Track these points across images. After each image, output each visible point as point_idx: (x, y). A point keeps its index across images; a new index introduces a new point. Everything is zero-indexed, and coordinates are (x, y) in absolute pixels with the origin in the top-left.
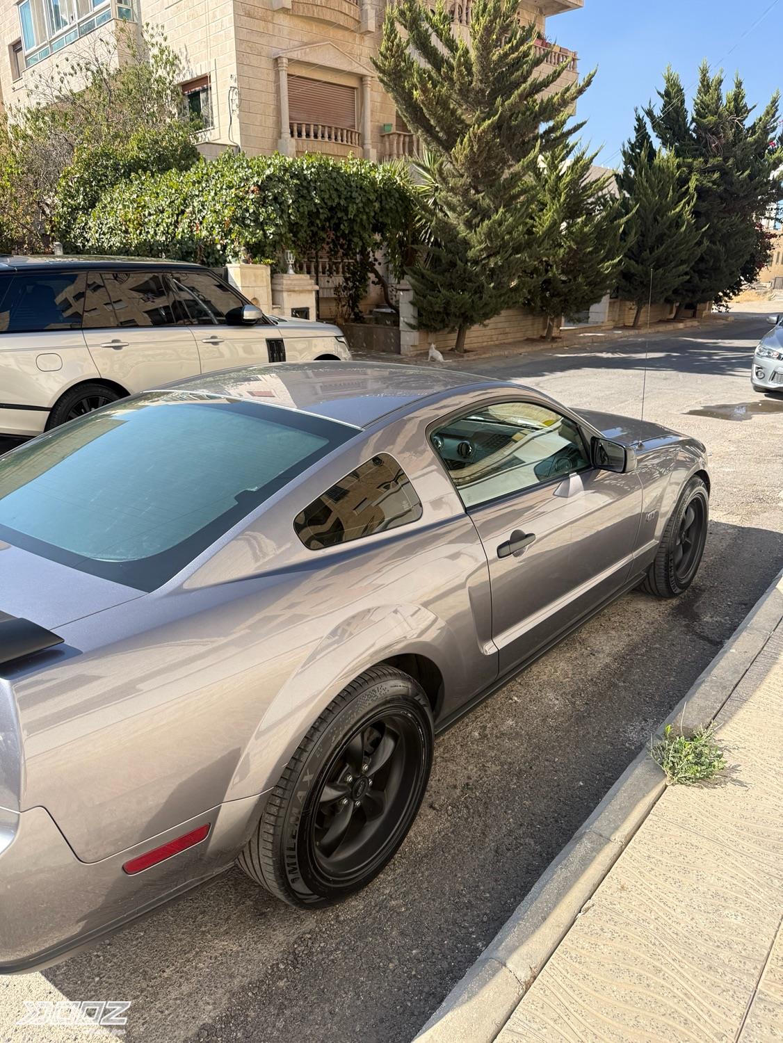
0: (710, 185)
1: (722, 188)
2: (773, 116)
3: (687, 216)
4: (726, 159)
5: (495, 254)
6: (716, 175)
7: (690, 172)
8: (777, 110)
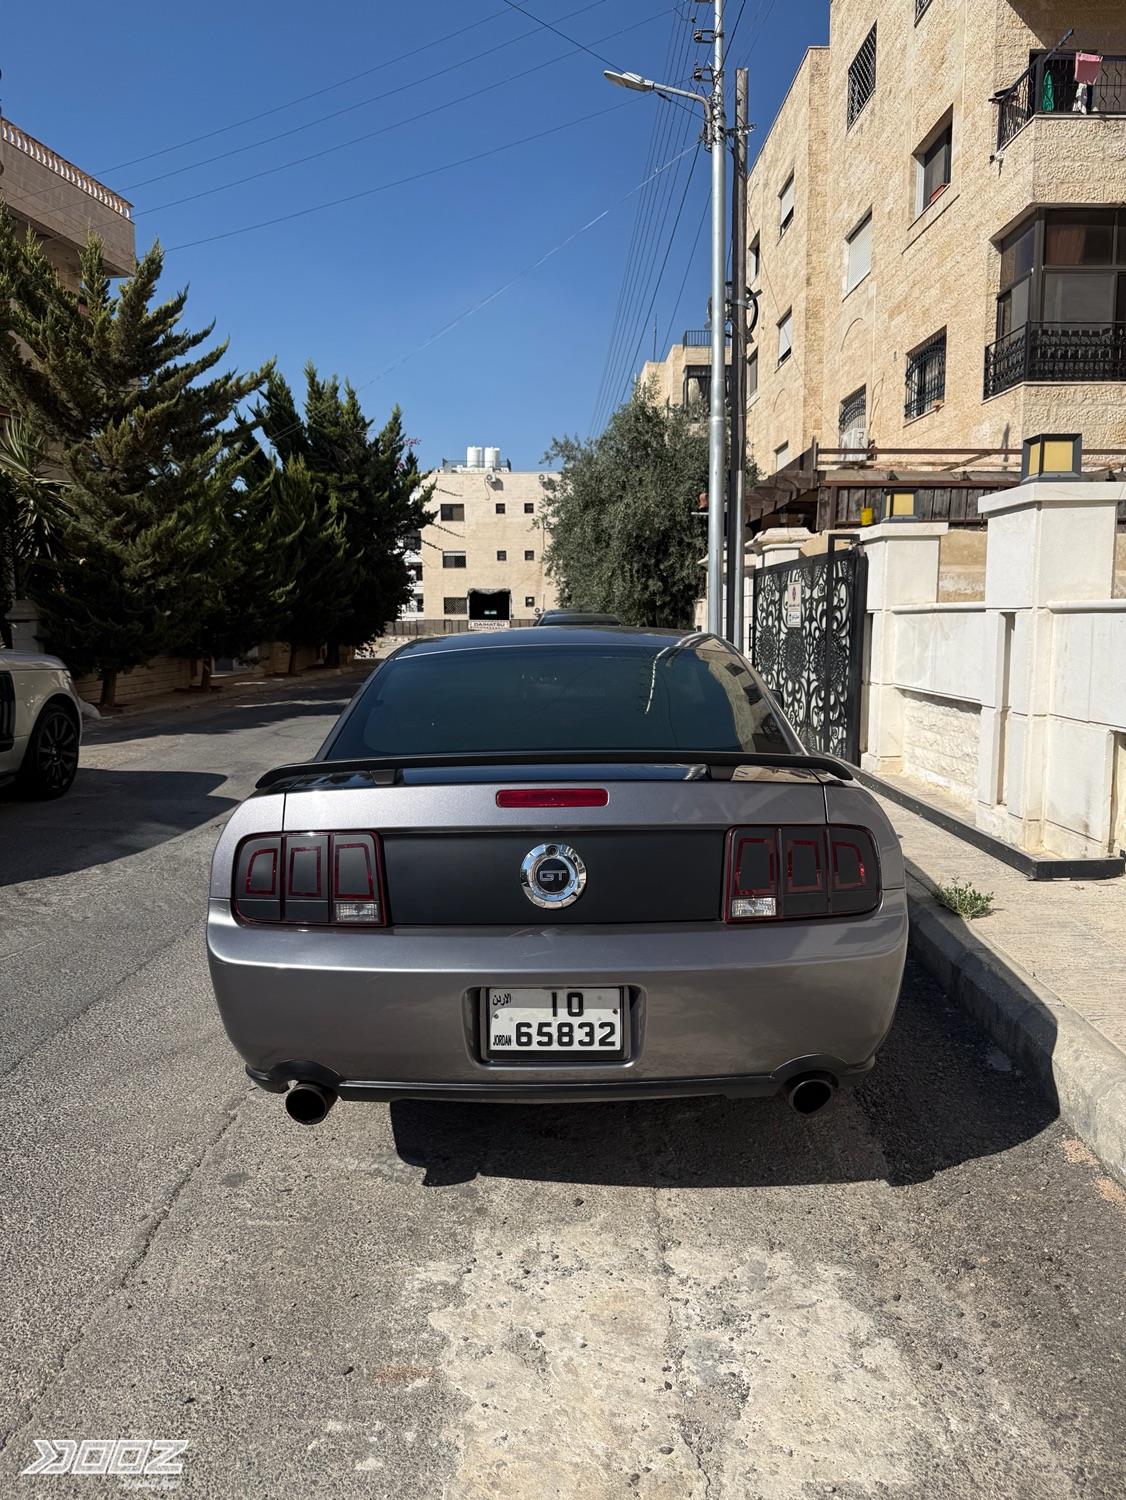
0: (352, 505)
1: (364, 509)
2: (398, 434)
3: (340, 540)
4: (362, 478)
5: (166, 572)
6: (355, 494)
7: (326, 489)
8: (400, 428)
